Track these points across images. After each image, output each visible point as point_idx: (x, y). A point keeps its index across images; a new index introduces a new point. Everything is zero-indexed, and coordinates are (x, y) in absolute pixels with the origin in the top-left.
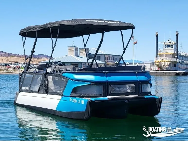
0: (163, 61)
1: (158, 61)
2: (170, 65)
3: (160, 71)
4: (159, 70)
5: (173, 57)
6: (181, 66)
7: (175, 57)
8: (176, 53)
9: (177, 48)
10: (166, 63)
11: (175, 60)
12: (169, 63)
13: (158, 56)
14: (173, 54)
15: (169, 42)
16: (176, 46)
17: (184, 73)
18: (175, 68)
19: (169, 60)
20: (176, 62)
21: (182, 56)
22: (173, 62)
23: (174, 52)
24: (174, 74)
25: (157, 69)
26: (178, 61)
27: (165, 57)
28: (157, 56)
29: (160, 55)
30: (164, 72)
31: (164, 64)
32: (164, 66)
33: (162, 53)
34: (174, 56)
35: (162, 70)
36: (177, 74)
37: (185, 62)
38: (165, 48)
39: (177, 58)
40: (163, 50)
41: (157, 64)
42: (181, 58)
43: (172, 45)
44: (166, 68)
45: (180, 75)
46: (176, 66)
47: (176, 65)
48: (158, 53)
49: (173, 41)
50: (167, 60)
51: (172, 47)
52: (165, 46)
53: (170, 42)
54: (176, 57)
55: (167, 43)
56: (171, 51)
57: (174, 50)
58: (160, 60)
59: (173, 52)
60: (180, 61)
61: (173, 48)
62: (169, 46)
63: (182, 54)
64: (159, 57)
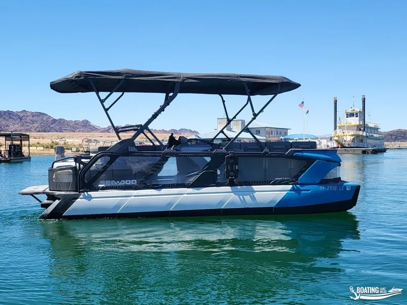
0: (344, 135)
1: (337, 135)
2: (353, 140)
3: (341, 148)
4: (338, 147)
5: (357, 130)
6: (369, 141)
7: (360, 130)
8: (361, 124)
9: (363, 118)
10: (348, 138)
11: (361, 133)
12: (352, 137)
13: (338, 128)
14: (358, 126)
15: (352, 109)
16: (362, 114)
17: (373, 150)
18: (361, 144)
19: (353, 134)
20: (362, 136)
21: (371, 128)
22: (358, 136)
23: (360, 122)
24: (360, 152)
25: (336, 146)
26: (365, 134)
27: (347, 129)
28: (335, 128)
29: (340, 128)
30: (345, 150)
31: (345, 139)
32: (345, 141)
33: (342, 124)
34: (359, 128)
35: (343, 147)
36: (364, 152)
37: (375, 135)
38: (347, 117)
39: (364, 130)
40: (343, 120)
41: (337, 138)
42: (369, 130)
43: (357, 114)
44: (349, 145)
45: (368, 153)
46: (362, 142)
47: (362, 140)
48: (338, 125)
49: (358, 109)
50: (350, 134)
51: (357, 116)
52: (347, 115)
53: (354, 110)
54: (362, 129)
55: (350, 111)
56: (355, 121)
57: (360, 120)
58: (340, 134)
59: (358, 123)
60: (368, 134)
61: (358, 118)
62: (352, 115)
63: (370, 125)
64: (338, 130)
